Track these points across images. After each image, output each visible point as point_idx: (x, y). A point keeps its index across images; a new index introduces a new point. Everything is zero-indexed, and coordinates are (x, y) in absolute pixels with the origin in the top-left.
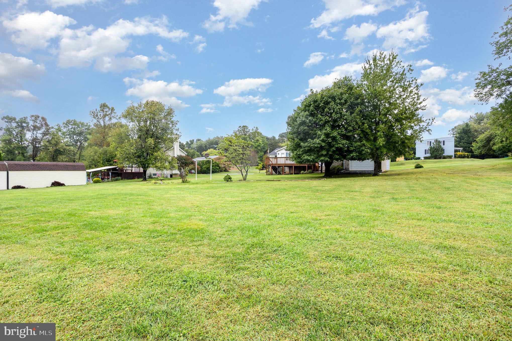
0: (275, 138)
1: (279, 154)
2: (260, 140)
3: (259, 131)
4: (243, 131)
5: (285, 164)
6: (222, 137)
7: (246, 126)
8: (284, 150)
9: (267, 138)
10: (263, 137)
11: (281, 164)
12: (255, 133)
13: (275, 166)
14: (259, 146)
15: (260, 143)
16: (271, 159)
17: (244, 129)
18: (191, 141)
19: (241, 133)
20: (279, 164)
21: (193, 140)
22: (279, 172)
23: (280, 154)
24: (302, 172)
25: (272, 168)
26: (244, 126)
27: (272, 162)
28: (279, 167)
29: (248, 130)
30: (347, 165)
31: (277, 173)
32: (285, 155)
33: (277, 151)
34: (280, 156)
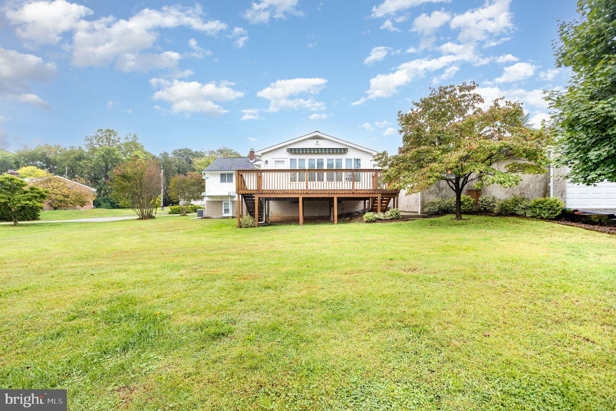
0: (168, 154)
1: (267, 161)
2: (141, 157)
3: (139, 142)
6: (59, 147)
7: (113, 131)
8: (285, 150)
12: (130, 144)
17: (110, 135)
19: (102, 142)
23: (272, 162)
24: (369, 215)
26: (109, 130)
29: (116, 139)
30: (560, 193)
31: (262, 220)
32: (287, 166)
33: (262, 154)
34: (271, 166)
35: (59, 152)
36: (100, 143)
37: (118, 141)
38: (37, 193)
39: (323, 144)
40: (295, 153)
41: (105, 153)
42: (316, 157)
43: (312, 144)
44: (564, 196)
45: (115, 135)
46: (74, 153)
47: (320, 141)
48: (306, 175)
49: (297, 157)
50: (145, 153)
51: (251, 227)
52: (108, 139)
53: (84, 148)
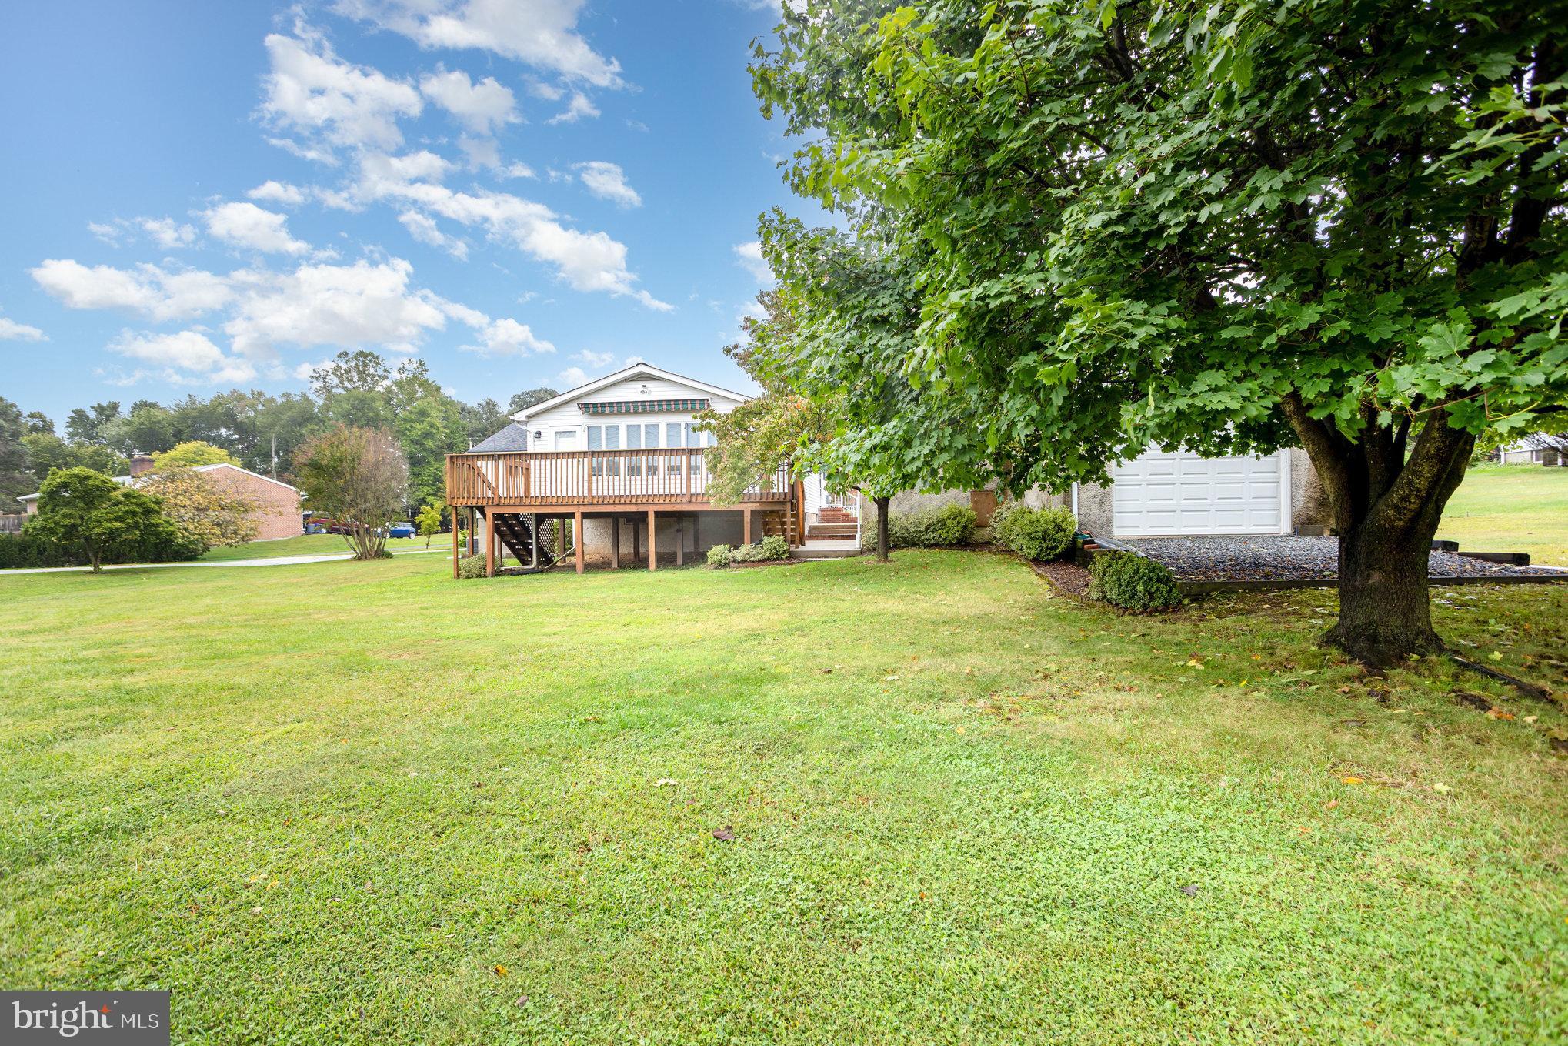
0: (495, 405)
1: (538, 434)
2: (434, 413)
3: (430, 376)
4: (359, 372)
5: (593, 500)
6: (260, 394)
7: (371, 354)
8: (574, 407)
9: (463, 410)
10: (446, 403)
11: (561, 500)
12: (410, 382)
13: (516, 516)
14: (428, 435)
15: (432, 426)
16: (486, 467)
17: (365, 365)
18: (100, 409)
19: (350, 381)
20: (543, 501)
21: (114, 407)
22: (540, 549)
23: (549, 435)
24: (716, 552)
25: (496, 529)
26: (362, 354)
27: (495, 490)
28: (540, 518)
29: (380, 372)
30: (1097, 500)
31: (530, 562)
32: (580, 443)
33: (529, 417)
34: (547, 445)
35: (260, 407)
36: (346, 384)
37: (386, 378)
38: (137, 505)
39: (657, 392)
40: (595, 414)
41: (353, 406)
42: (643, 421)
43: (631, 393)
44: (1106, 508)
45: (378, 363)
46: (291, 408)
47: (650, 385)
48: (623, 462)
49: (603, 422)
50: (444, 404)
51: (479, 576)
52: (363, 375)
53: (312, 397)
